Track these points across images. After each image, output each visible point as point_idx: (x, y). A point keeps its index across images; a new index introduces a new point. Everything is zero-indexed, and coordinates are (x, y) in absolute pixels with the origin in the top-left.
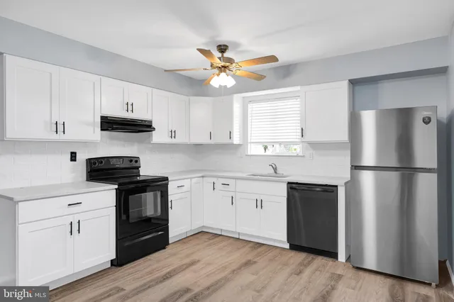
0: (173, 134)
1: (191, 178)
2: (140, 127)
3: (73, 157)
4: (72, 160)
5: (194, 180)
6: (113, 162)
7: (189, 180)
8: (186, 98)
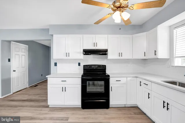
0: (120, 54)
1: (127, 77)
2: (104, 52)
3: (79, 64)
4: (79, 66)
5: (129, 79)
6: (93, 67)
7: (126, 78)
8: (130, 36)
